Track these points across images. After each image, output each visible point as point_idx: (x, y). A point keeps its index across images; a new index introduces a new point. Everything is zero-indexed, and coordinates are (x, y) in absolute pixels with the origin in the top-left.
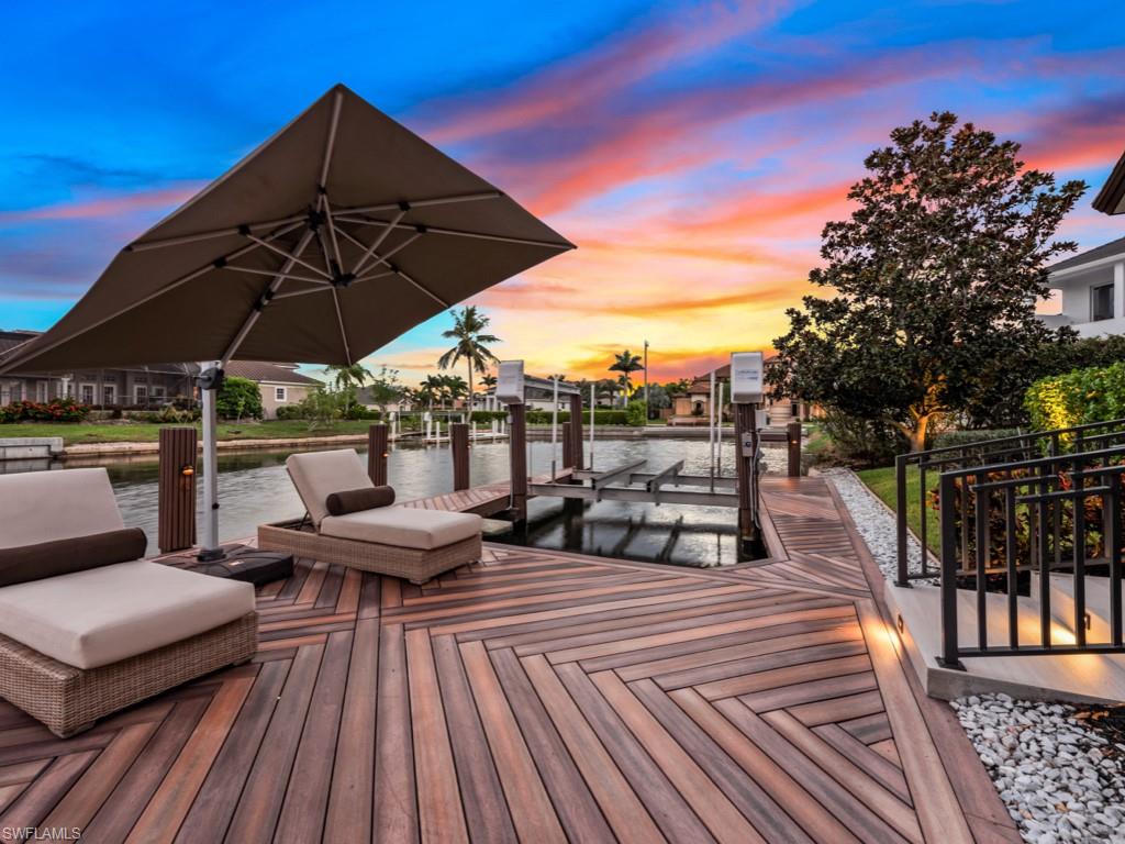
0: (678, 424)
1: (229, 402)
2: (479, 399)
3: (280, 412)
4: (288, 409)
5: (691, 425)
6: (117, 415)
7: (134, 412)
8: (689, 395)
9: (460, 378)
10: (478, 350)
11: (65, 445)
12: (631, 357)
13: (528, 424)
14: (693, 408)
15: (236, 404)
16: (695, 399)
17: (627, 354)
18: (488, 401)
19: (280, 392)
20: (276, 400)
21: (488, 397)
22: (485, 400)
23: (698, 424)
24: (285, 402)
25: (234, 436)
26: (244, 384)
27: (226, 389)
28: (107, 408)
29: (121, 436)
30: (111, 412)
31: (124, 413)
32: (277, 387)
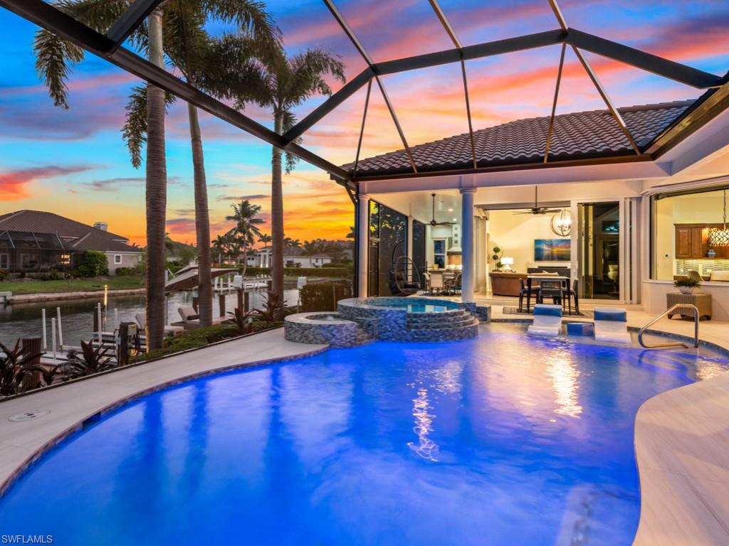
1: (89, 267)
3: (118, 271)
4: (123, 269)
6: (22, 276)
10: (250, 229)
11: (13, 295)
13: (285, 276)
15: (94, 267)
18: (262, 258)
19: (118, 258)
20: (115, 263)
21: (262, 254)
22: (260, 255)
24: (120, 264)
25: (98, 288)
27: (87, 258)
28: (17, 271)
29: (37, 290)
30: (19, 274)
31: (27, 274)
32: (116, 255)
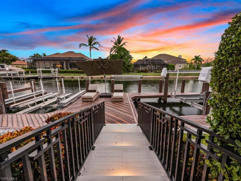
6: (152, 71)
7: (154, 71)
19: (180, 66)
20: (179, 68)
26: (171, 65)
29: (149, 75)
31: (153, 71)
32: (179, 65)
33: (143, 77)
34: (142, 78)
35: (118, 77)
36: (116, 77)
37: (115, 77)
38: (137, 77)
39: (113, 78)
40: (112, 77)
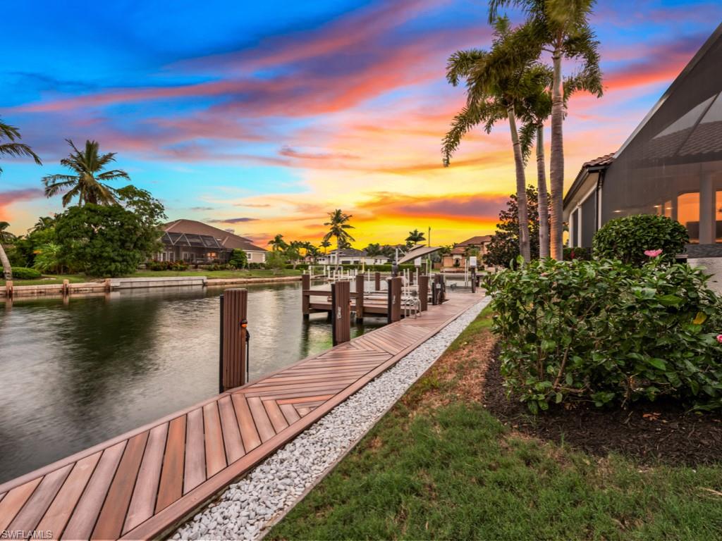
0: (446, 272)
2: (326, 257)
5: (454, 272)
8: (452, 255)
9: (309, 243)
11: (207, 279)
12: (418, 233)
14: (454, 262)
16: (455, 257)
17: (416, 232)
23: (457, 272)
33: (209, 281)
34: (207, 286)
35: (134, 285)
36: (129, 285)
37: (122, 287)
38: (194, 282)
39: (115, 289)
40: (112, 285)
